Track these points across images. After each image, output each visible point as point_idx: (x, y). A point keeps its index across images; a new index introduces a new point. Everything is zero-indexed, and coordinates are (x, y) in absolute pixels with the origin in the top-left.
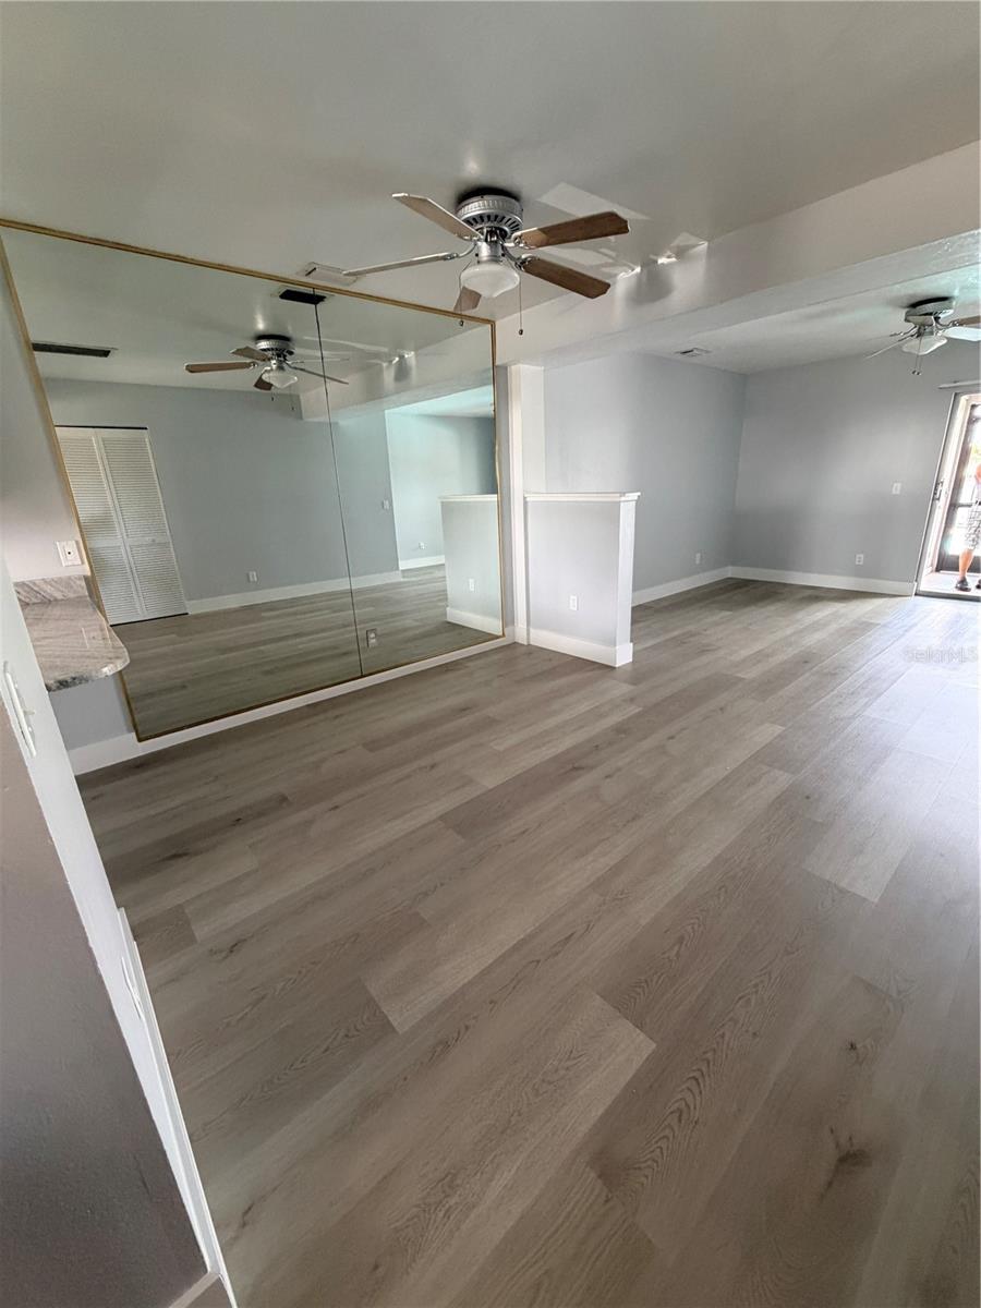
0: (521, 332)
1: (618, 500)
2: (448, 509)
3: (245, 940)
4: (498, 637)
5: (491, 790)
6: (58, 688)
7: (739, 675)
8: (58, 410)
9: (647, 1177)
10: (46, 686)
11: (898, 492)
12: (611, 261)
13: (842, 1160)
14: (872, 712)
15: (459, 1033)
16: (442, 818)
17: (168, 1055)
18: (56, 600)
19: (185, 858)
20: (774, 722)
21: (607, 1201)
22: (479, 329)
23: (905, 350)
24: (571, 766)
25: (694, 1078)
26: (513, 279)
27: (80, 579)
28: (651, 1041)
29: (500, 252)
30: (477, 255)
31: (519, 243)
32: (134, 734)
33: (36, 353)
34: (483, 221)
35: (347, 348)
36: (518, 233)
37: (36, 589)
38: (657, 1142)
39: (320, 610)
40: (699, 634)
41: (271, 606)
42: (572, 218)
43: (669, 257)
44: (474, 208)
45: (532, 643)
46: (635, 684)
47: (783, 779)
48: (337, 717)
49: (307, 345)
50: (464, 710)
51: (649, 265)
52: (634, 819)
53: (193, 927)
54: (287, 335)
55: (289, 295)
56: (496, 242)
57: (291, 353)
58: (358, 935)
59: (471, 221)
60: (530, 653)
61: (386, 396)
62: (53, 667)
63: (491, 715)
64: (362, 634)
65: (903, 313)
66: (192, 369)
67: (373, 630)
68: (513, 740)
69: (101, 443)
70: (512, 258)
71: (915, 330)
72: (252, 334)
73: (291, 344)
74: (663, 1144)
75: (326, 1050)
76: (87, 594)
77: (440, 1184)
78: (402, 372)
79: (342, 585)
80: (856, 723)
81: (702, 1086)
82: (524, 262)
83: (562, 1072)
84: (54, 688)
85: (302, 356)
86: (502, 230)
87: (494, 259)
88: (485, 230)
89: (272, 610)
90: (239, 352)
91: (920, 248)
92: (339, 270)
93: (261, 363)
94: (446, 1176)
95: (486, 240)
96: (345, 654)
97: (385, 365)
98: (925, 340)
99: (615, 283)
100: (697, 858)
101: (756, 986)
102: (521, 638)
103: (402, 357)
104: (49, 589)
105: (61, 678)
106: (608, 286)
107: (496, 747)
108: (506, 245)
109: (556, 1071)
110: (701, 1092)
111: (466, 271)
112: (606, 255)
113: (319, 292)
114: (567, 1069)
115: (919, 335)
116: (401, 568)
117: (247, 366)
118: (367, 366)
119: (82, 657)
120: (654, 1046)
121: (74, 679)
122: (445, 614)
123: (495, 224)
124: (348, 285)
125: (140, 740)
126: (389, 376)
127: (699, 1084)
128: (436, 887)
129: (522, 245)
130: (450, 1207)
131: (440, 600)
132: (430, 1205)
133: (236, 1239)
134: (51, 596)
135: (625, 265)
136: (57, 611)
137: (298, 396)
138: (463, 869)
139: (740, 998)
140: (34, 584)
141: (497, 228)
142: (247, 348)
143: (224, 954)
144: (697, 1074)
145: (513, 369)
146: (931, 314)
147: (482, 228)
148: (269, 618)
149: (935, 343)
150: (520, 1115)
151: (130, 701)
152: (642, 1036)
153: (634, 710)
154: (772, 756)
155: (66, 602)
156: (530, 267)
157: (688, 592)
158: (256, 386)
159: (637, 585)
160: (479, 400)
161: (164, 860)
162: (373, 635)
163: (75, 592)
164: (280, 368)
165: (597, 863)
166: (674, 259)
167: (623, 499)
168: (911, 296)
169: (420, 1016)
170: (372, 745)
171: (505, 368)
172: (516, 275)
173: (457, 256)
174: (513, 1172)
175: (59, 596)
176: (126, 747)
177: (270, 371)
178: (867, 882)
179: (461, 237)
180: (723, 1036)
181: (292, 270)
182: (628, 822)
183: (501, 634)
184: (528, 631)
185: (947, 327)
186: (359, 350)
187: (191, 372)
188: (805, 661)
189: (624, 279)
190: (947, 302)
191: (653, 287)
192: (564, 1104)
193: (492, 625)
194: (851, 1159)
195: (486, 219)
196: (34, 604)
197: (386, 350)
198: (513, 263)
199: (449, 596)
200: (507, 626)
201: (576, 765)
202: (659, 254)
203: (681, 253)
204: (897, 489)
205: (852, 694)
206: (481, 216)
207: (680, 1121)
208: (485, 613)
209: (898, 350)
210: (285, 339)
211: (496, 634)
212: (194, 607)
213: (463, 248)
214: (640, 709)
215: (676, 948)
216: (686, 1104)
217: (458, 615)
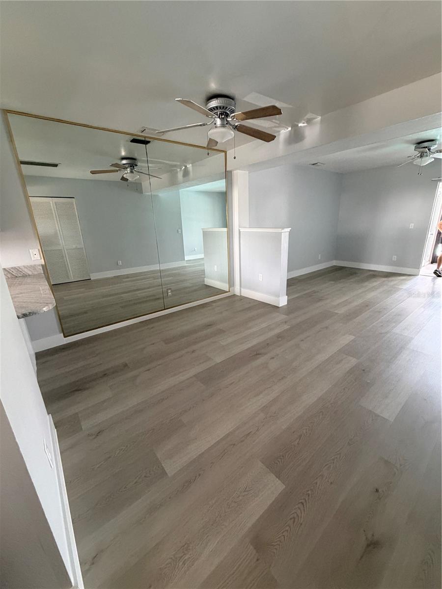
0: (235, 158)
1: (280, 231)
2: (206, 234)
3: (104, 430)
4: (227, 292)
5: (218, 363)
6: (23, 317)
7: (336, 312)
8: (31, 190)
9: (276, 549)
10: (17, 316)
11: (412, 228)
12: (277, 125)
13: (368, 546)
14: (397, 330)
15: (196, 477)
16: (195, 376)
17: (66, 483)
18: (29, 275)
19: (80, 392)
20: (350, 334)
21: (257, 560)
22: (220, 155)
23: (415, 163)
24: (255, 353)
25: (302, 502)
26: (231, 134)
27: (39, 266)
28: (283, 485)
29: (226, 122)
30: (215, 124)
31: (234, 119)
32: (62, 334)
33: (21, 165)
34: (217, 109)
35: (160, 163)
36: (233, 114)
37: (20, 270)
38: (283, 533)
39: (148, 278)
40: (318, 292)
41: (127, 276)
42: (258, 108)
43: (304, 123)
44: (214, 103)
45: (242, 295)
46: (287, 315)
47: (353, 361)
48: (152, 328)
49: (143, 161)
50: (209, 325)
51: (295, 127)
52: (282, 378)
53: (82, 424)
54: (134, 157)
55: (134, 141)
56: (223, 118)
57: (136, 165)
58: (154, 429)
59: (211, 110)
60: (241, 300)
61: (180, 184)
62: (22, 307)
63: (221, 328)
64: (165, 290)
65: (413, 147)
66: (93, 172)
67: (170, 289)
68: (230, 340)
69: (54, 204)
70: (231, 125)
71: (419, 154)
72: (120, 157)
73: (136, 161)
74: (285, 534)
75: (136, 483)
76: (43, 272)
77: (183, 548)
78: (186, 173)
79: (156, 267)
80: (388, 335)
81: (305, 506)
82: (236, 126)
83: (240, 498)
84: (21, 317)
85: (142, 166)
86: (226, 113)
87: (223, 126)
88: (219, 113)
89: (128, 278)
90: (112, 165)
91: (417, 119)
92: (155, 130)
93: (123, 170)
94: (185, 544)
95: (219, 117)
96: (158, 299)
97: (178, 170)
98: (424, 159)
99: (279, 135)
100: (309, 399)
101: (333, 460)
102: (237, 292)
103: (186, 167)
104: (26, 270)
105: (24, 312)
106: (275, 137)
107: (222, 343)
108: (228, 119)
109: (238, 497)
110: (304, 510)
111: (210, 131)
112: (275, 123)
113: (147, 139)
114: (244, 496)
115: (421, 156)
116: (186, 259)
117: (117, 171)
118: (171, 170)
119: (35, 302)
120: (284, 487)
121: (30, 313)
122: (204, 281)
123: (223, 110)
124: (160, 136)
125: (65, 337)
126: (180, 175)
127: (304, 506)
128: (190, 408)
129: (235, 119)
130: (186, 560)
131: (202, 275)
132: (176, 558)
133: (89, 570)
134: (26, 273)
135: (284, 127)
136: (29, 280)
137: (141, 184)
138: (203, 400)
139: (326, 465)
140: (20, 268)
141: (224, 112)
142: (116, 163)
143: (94, 437)
144: (303, 501)
145: (235, 172)
146: (426, 147)
147: (217, 112)
148: (126, 282)
149: (428, 160)
150: (220, 517)
151: (60, 319)
152: (280, 482)
153: (286, 327)
154: (348, 351)
155: (34, 276)
156: (239, 128)
157: (314, 272)
158: (121, 179)
159: (290, 269)
160: (220, 185)
161: (72, 392)
162: (170, 291)
163: (37, 271)
164: (132, 172)
165: (263, 399)
166: (306, 124)
167: (283, 231)
168: (417, 139)
169: (179, 468)
170: (167, 341)
171: (231, 172)
172: (232, 133)
173: (206, 124)
174: (215, 544)
175: (30, 273)
176: (59, 340)
177: (127, 174)
178: (389, 411)
179: (207, 116)
180: (316, 483)
181: (135, 130)
182: (280, 380)
183: (228, 291)
184: (240, 289)
185: (434, 153)
186: (167, 164)
187: (93, 174)
188: (366, 306)
189: (284, 133)
190: (434, 142)
191: (296, 136)
192: (241, 513)
193: (224, 286)
194: (373, 545)
195: (219, 108)
196: (20, 276)
197: (178, 163)
198: (232, 127)
199: (206, 273)
200: (231, 287)
201: (258, 353)
202: (299, 122)
203: (309, 121)
204: (412, 226)
205: (387, 321)
206: (217, 107)
207: (294, 523)
208: (222, 281)
209: (412, 163)
210: (134, 159)
211: (225, 290)
212: (94, 276)
213: (209, 121)
214: (289, 327)
215: (297, 441)
216: (297, 515)
217: (209, 282)
